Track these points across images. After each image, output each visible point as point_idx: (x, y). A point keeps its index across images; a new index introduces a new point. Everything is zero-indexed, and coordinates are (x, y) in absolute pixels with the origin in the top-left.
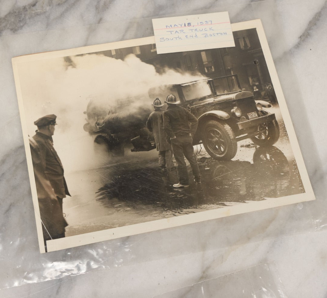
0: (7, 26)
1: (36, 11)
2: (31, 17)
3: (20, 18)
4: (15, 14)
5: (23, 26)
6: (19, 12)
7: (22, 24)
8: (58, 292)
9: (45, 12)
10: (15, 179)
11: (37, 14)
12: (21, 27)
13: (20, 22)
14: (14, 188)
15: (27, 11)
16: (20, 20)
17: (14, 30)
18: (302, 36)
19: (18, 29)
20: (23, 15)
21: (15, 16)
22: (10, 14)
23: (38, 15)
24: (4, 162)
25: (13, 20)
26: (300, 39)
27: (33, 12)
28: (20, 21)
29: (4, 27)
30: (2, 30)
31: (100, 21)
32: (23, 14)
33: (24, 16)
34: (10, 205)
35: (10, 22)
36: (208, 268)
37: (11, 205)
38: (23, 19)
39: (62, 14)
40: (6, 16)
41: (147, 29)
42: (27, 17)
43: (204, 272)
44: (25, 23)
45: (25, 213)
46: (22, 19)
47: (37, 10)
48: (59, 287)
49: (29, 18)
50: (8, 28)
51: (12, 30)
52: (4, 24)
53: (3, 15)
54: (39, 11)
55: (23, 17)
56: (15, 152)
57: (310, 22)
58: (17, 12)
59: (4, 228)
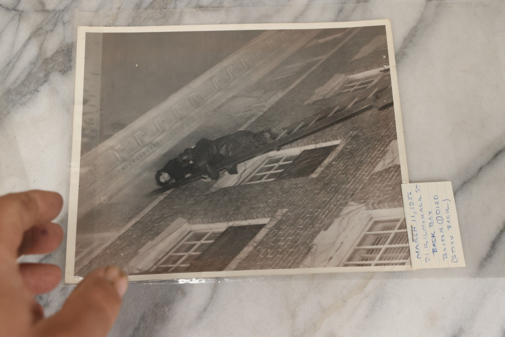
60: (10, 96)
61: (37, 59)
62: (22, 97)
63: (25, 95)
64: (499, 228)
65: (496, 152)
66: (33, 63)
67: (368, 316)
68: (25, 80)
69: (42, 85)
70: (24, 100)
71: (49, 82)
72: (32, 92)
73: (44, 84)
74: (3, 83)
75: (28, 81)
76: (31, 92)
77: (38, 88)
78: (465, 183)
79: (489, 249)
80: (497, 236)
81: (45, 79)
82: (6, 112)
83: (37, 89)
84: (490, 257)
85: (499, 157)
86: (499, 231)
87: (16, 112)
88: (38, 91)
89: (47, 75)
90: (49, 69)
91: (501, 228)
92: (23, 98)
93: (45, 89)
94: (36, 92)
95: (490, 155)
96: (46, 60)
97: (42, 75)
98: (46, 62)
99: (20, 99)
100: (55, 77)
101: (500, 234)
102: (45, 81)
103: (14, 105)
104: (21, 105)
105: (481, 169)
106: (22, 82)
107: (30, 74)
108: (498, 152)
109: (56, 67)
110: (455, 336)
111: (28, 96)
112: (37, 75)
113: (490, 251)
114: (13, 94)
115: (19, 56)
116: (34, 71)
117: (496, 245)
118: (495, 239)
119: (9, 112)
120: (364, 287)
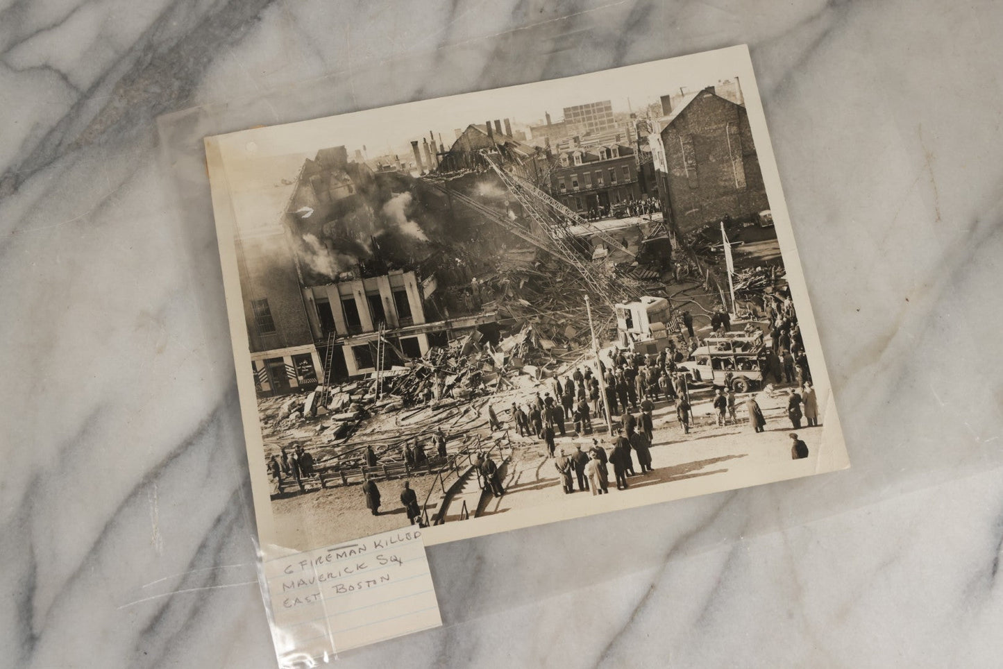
60: (210, 30)
62: (233, 30)
63: (237, 27)
67: (889, 402)
69: (265, 7)
73: (269, 4)
74: (195, 6)
77: (258, 12)
82: (205, 60)
87: (224, 59)
88: (259, 19)
99: (229, 35)
103: (219, 45)
104: (232, 44)
111: (242, 29)
114: (215, 25)
119: (210, 61)
120: (881, 351)
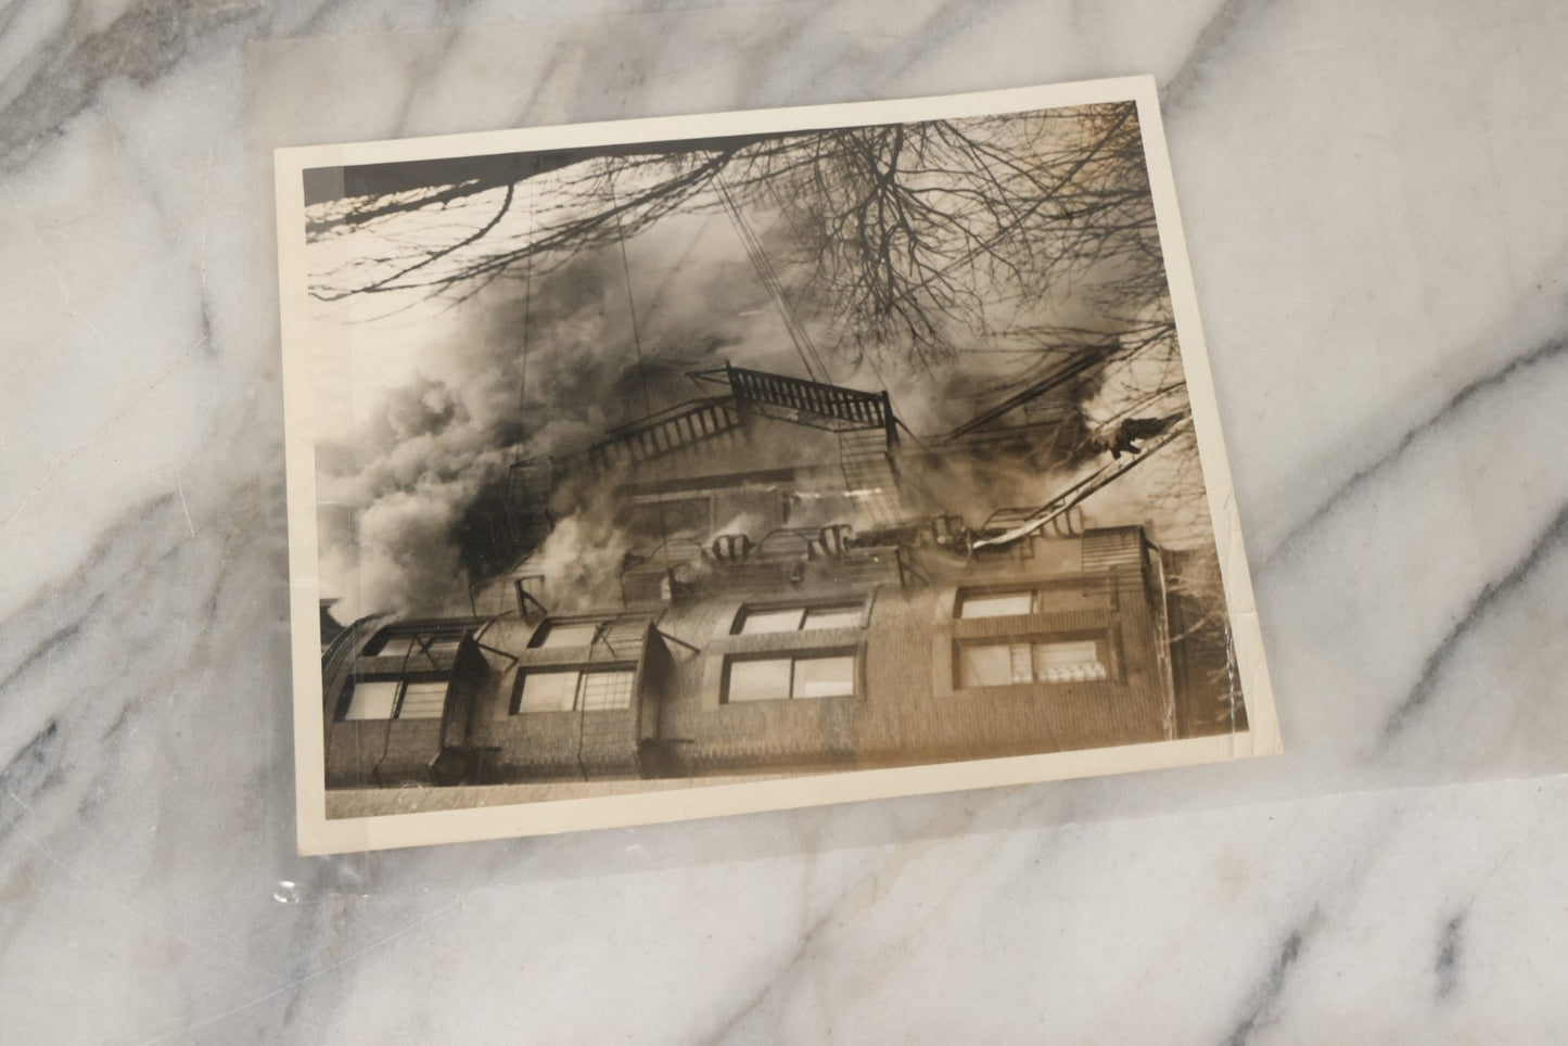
0: (116, 62)
1: (222, 7)
2: (204, 30)
3: (165, 33)
4: (148, 19)
5: (175, 61)
6: (160, 12)
7: (170, 56)
8: (289, 1016)
9: (253, 12)
10: (145, 613)
11: (227, 19)
12: (169, 67)
13: (164, 48)
14: (140, 647)
15: (189, 6)
16: (163, 39)
17: (144, 78)
18: (1172, 82)
19: (158, 74)
20: (176, 24)
21: (148, 25)
22: (126, 17)
23: (229, 20)
24: (104, 554)
25: (138, 41)
26: (1166, 93)
27: (213, 11)
28: (164, 44)
29: (108, 65)
30: (101, 78)
31: (452, 40)
32: (174, 19)
33: (180, 27)
34: (126, 709)
35: (127, 48)
36: (823, 922)
37: (129, 708)
38: (176, 37)
39: (314, 18)
40: (114, 27)
41: (622, 66)
42: (190, 31)
43: (808, 937)
44: (184, 52)
45: (179, 734)
46: (171, 37)
47: (224, 3)
48: (296, 999)
49: (199, 34)
50: (121, 71)
51: (133, 76)
52: (105, 57)
53: (102, 20)
54: (233, 6)
55: (174, 29)
56: (143, 518)
57: (1204, 33)
58: (154, 10)
59: (101, 790)
61: (64, 34)
64: (1453, 618)
65: (1458, 388)
66: (51, 47)
68: (22, 97)
70: (18, 156)
71: (98, 107)
72: (44, 133)
75: (33, 101)
76: (40, 136)
78: (1358, 477)
79: (1418, 678)
80: (1446, 640)
81: (86, 96)
83: (60, 128)
84: (1419, 702)
85: (1468, 402)
86: (1452, 626)
89: (92, 86)
90: (99, 66)
91: (1461, 618)
92: (13, 152)
93: (83, 128)
94: (55, 135)
95: (1440, 395)
96: (92, 38)
97: (75, 83)
98: (90, 44)
100: (118, 94)
101: (1456, 635)
102: (86, 104)
105: (1410, 437)
106: (14, 102)
107: (38, 79)
108: (1466, 388)
109: (121, 62)
110: (1296, 932)
112: (61, 84)
113: (1419, 686)
115: (8, 22)
116: (52, 70)
117: (1440, 668)
118: (1440, 650)
